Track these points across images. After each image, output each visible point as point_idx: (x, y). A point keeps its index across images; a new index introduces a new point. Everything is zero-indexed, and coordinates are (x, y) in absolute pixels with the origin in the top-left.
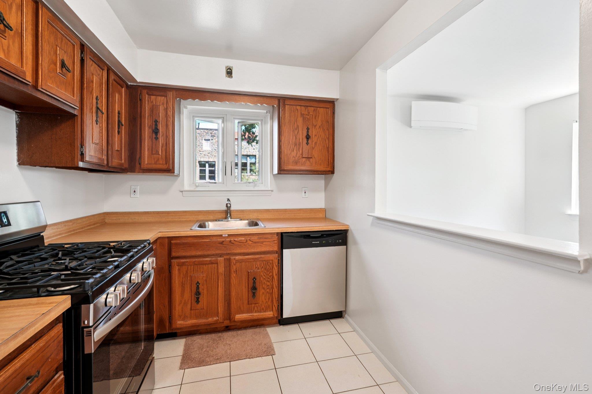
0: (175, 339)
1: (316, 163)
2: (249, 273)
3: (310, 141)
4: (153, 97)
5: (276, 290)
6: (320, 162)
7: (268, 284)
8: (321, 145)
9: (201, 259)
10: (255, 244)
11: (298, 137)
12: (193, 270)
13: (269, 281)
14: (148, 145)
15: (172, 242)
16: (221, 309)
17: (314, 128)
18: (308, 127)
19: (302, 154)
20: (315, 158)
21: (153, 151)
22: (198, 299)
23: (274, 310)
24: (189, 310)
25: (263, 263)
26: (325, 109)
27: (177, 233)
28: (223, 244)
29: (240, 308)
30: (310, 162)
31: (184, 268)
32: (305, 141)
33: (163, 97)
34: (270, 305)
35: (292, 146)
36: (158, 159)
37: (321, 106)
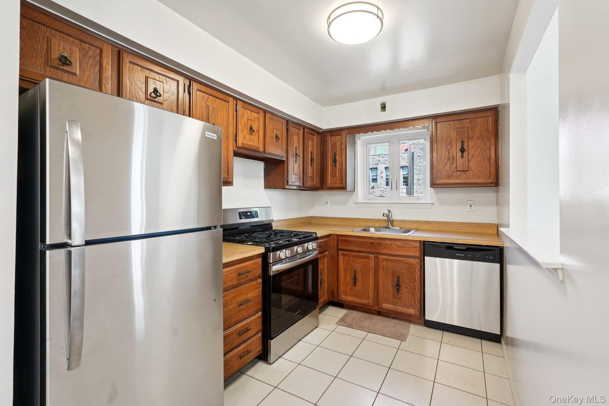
0: (342, 308)
1: (474, 175)
2: (394, 272)
3: (465, 154)
4: (333, 137)
5: (418, 292)
6: (479, 174)
7: (411, 285)
8: (480, 156)
9: (357, 254)
10: (398, 248)
11: (451, 152)
12: (353, 261)
13: (412, 283)
14: (330, 171)
15: (339, 238)
16: (371, 295)
17: (471, 141)
18: (463, 140)
19: (456, 168)
20: (472, 170)
21: (334, 175)
22: (355, 282)
23: (416, 309)
24: (349, 289)
25: (407, 266)
26: (485, 118)
27: (342, 232)
28: (373, 245)
29: (387, 299)
30: (466, 175)
31: (346, 258)
32: (459, 154)
33: (339, 136)
34: (413, 303)
35: (445, 161)
36: (336, 180)
37: (479, 116)
